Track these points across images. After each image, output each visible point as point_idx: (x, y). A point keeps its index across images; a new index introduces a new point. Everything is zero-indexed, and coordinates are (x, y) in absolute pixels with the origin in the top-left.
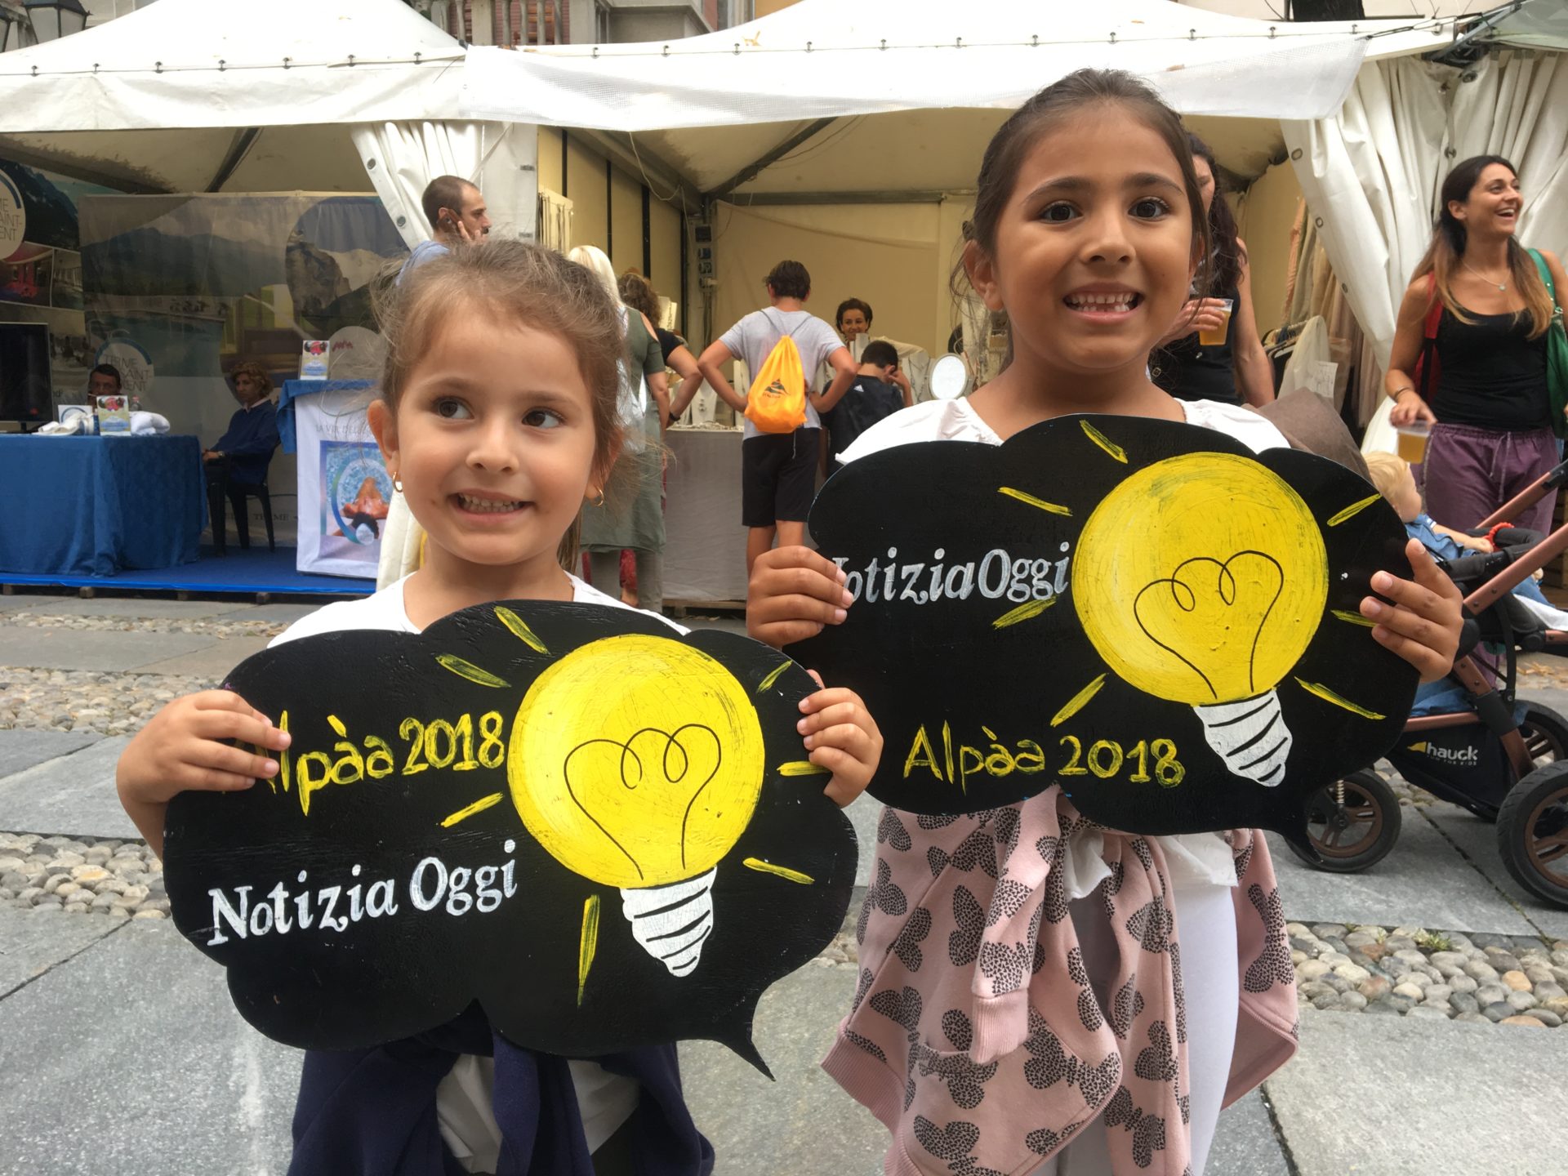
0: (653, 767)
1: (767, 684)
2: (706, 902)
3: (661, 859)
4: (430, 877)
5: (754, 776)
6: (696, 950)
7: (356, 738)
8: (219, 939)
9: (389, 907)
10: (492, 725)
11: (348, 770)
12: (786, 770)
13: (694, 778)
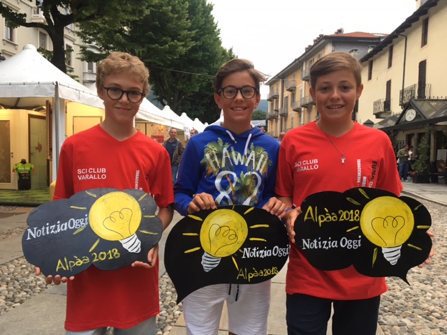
0: (390, 224)
1: (416, 209)
2: (399, 251)
3: (390, 242)
4: (344, 241)
5: (411, 228)
6: (396, 260)
7: (330, 213)
8: (304, 248)
9: (336, 246)
10: (357, 213)
11: (328, 219)
12: (418, 227)
13: (398, 228)
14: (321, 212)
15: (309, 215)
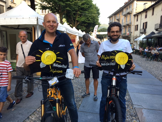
0: (122, 59)
1: (129, 55)
2: (125, 66)
3: (122, 63)
4: (111, 63)
5: (128, 60)
6: (124, 68)
7: (108, 57)
8: (102, 65)
9: (109, 65)
10: (114, 56)
12: (129, 59)
13: (124, 60)
14: (105, 56)
15: (103, 57)
